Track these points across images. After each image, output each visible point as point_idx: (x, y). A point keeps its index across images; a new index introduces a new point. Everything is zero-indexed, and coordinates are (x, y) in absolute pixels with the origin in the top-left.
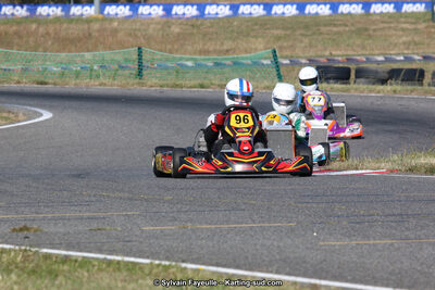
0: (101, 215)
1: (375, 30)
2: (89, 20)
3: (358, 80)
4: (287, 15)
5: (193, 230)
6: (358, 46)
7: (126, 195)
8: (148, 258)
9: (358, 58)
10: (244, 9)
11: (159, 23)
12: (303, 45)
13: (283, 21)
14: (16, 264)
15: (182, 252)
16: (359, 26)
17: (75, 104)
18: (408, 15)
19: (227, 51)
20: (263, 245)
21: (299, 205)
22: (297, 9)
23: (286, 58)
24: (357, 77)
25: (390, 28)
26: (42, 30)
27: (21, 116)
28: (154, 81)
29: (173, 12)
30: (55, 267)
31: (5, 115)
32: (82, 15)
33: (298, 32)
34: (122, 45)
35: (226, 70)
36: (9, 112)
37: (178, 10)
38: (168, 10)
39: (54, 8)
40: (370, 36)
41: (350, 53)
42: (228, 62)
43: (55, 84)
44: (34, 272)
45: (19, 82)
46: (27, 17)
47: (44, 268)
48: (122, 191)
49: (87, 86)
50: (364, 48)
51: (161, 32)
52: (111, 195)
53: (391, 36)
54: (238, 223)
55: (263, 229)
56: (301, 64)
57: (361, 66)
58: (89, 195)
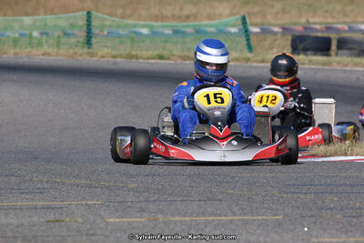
0: (57, 204)
3: (340, 52)
5: (165, 223)
6: (339, 12)
7: (84, 182)
9: (339, 26)
12: (274, 11)
17: (14, 76)
19: (188, 17)
21: (285, 195)
23: (256, 25)
24: (339, 48)
28: (106, 51)
34: (66, 9)
35: (188, 39)
41: (330, 20)
42: (189, 30)
48: (78, 176)
49: (29, 56)
50: (345, 15)
52: (67, 181)
55: (246, 222)
56: (275, 33)
57: (344, 35)
58: (41, 182)
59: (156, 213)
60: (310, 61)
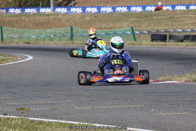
0: (56, 102)
1: (177, 18)
2: (49, 15)
4: (138, 11)
5: (98, 109)
6: (170, 25)
7: (67, 93)
8: (78, 121)
9: (170, 30)
10: (118, 9)
11: (79, 16)
12: (145, 25)
13: (136, 14)
14: (19, 125)
15: (93, 119)
16: (171, 16)
17: (42, 52)
18: (192, 11)
19: (111, 28)
20: (129, 115)
21: (145, 97)
22: (142, 8)
23: (137, 30)
24: (170, 39)
25: (184, 17)
26: (27, 19)
27: (19, 58)
28: (79, 42)
29: (86, 11)
30: (36, 126)
31: (12, 58)
32: (45, 12)
33: (143, 19)
34: (63, 26)
35: (111, 36)
36: (13, 57)
37: (88, 10)
38: (84, 10)
39: (32, 9)
40: (175, 20)
41: (166, 28)
42: (112, 33)
43: (34, 43)
44: (26, 128)
45: (17, 43)
46: (20, 14)
47: (31, 126)
48: (65, 91)
49: (48, 44)
50: (173, 26)
51: (81, 20)
52: (60, 93)
53: (185, 20)
54: (118, 105)
55: (129, 108)
56: (145, 34)
57: (172, 34)
58: (50, 93)
59: (94, 105)
60: (158, 44)
